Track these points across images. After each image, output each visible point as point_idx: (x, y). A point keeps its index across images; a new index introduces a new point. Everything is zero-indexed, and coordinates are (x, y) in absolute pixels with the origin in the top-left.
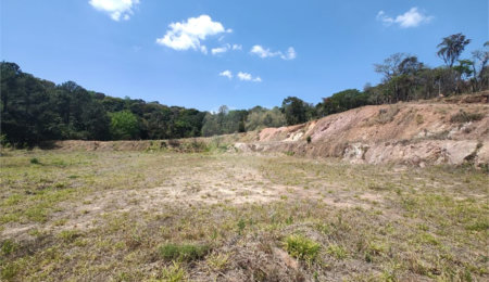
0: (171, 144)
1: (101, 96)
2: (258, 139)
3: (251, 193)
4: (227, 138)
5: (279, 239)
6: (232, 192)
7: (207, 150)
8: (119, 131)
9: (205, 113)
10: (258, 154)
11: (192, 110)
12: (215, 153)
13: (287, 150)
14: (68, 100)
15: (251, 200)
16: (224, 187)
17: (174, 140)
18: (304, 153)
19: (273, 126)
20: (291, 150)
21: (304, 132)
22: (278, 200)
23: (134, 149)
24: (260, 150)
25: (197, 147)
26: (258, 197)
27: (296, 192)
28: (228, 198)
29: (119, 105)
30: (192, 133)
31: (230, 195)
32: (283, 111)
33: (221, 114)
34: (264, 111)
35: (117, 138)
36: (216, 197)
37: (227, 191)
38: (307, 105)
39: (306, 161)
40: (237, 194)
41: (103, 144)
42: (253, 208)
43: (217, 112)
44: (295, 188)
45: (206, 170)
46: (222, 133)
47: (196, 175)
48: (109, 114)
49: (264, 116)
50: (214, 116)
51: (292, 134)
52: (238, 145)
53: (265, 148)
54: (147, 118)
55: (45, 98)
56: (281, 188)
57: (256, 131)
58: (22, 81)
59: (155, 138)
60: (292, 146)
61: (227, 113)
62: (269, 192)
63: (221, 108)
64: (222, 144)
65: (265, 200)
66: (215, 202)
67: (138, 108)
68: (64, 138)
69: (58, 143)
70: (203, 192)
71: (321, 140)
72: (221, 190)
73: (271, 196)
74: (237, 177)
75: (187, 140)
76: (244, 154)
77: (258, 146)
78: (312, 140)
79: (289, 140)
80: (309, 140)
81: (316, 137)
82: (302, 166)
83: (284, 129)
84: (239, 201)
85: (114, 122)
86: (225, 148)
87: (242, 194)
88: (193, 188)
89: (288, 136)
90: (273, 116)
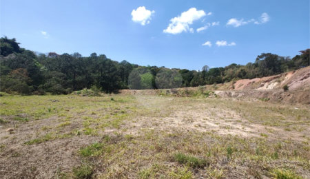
0: (172, 91)
1: (137, 66)
2: (233, 88)
3: (232, 128)
4: (208, 88)
5: (267, 169)
6: (216, 125)
7: (195, 95)
8: (145, 84)
9: (193, 72)
10: (234, 99)
11: (184, 70)
12: (201, 98)
13: (261, 96)
14: (123, 69)
15: (233, 133)
16: (210, 121)
17: (174, 89)
18: (280, 99)
19: (247, 78)
20: (266, 96)
21: (279, 82)
22: (259, 136)
23: (152, 94)
24: (235, 96)
25: (188, 93)
26: (239, 131)
27: (276, 133)
28: (214, 129)
29: (145, 70)
30: (185, 85)
31: (215, 127)
32: (256, 65)
33: (204, 72)
34: (239, 67)
35: (144, 88)
36: (205, 127)
37: (212, 125)
38: (283, 58)
39: (283, 106)
40: (221, 127)
41: (138, 91)
42: (235, 139)
43: (201, 70)
44: (275, 129)
45: (195, 109)
46: (205, 84)
47: (190, 111)
48: (140, 75)
49: (239, 71)
50: (199, 73)
51: (266, 84)
52: (217, 92)
53: (240, 95)
54: (159, 76)
55: (115, 69)
56: (260, 127)
57: (231, 82)
58: (107, 62)
59: (163, 88)
60: (267, 93)
61: (208, 70)
62: (248, 129)
63: (204, 67)
64: (205, 92)
65: (245, 135)
66: (205, 131)
67: (154, 71)
68: (122, 89)
69: (120, 91)
70: (195, 123)
71: (301, 88)
72: (208, 123)
73: (251, 132)
74: (219, 115)
75: (182, 89)
76: (222, 99)
77: (233, 94)
78: (289, 88)
79: (264, 88)
80: (286, 88)
81: (294, 86)
82: (280, 110)
83: (257, 80)
84: (222, 132)
85: (143, 79)
86: (207, 94)
87: (225, 128)
88: (189, 120)
89: (262, 86)
90: (247, 70)
